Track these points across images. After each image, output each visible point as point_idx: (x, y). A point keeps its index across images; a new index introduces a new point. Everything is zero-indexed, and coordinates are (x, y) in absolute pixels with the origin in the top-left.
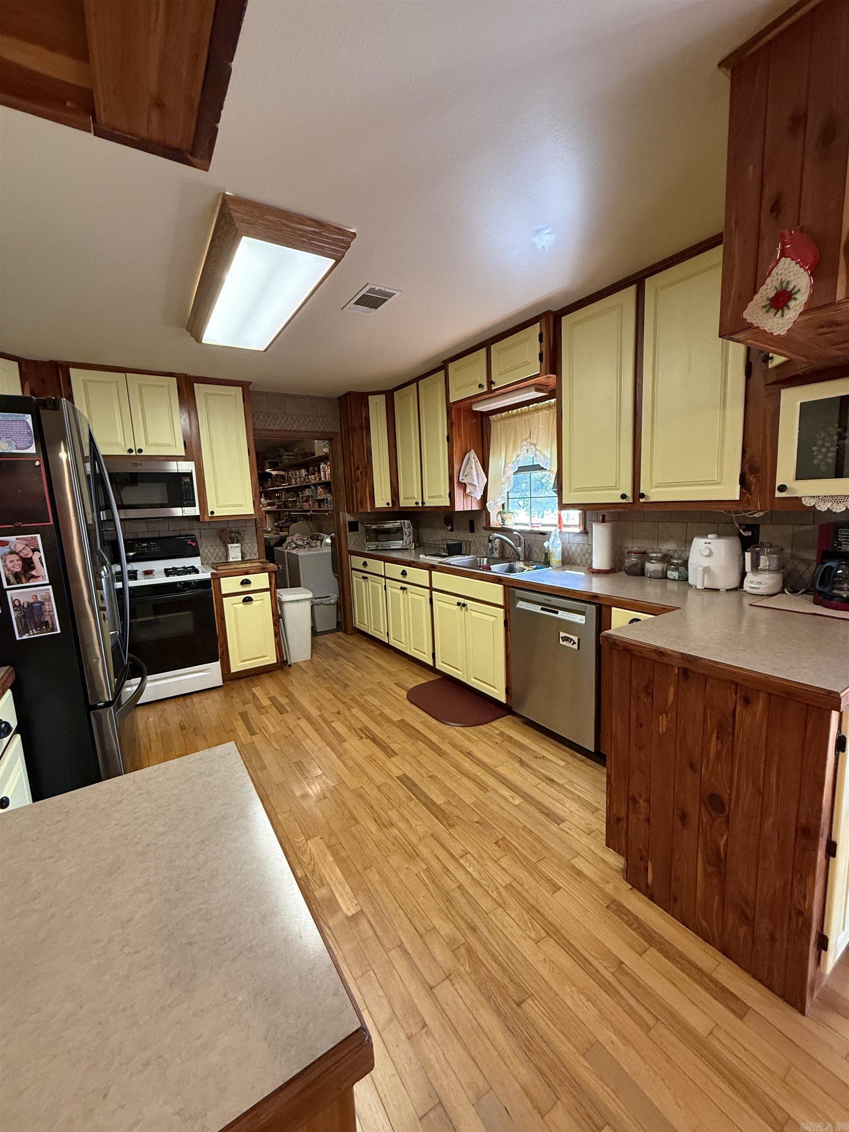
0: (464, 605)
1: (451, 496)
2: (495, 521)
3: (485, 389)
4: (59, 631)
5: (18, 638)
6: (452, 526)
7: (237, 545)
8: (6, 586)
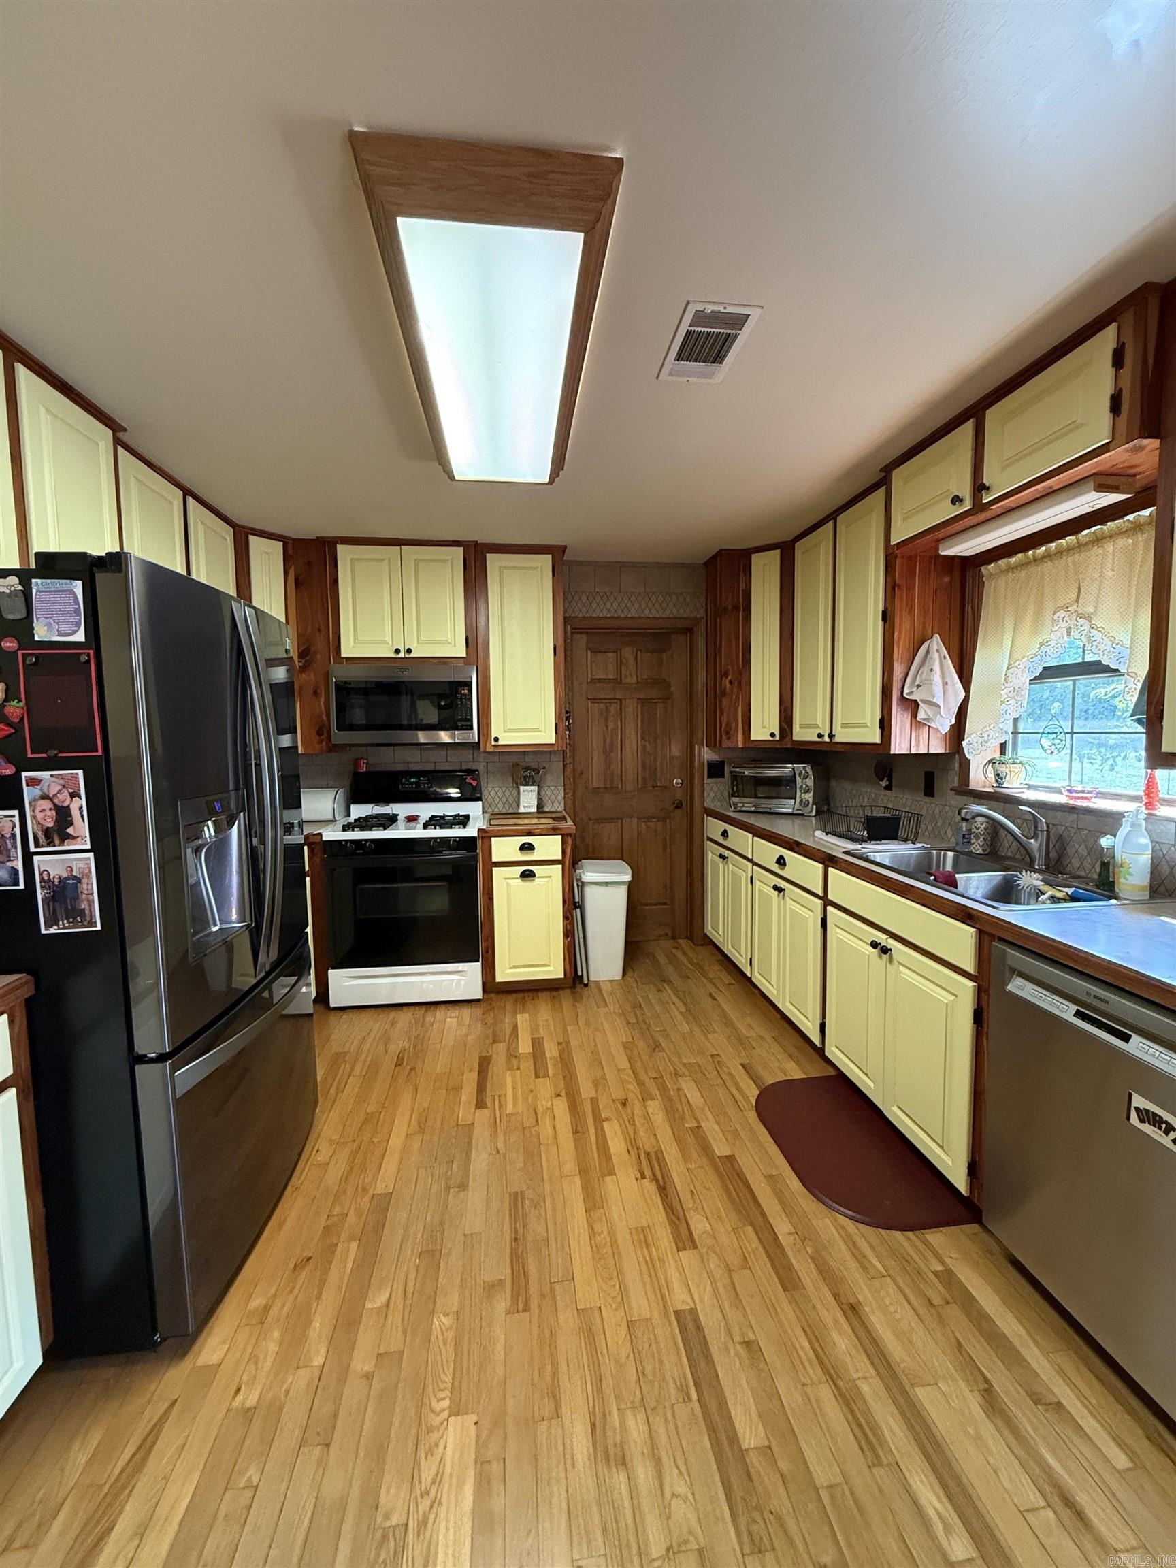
0: (885, 950)
1: (885, 725)
2: (979, 778)
3: (967, 506)
4: (99, 928)
5: (43, 931)
6: (890, 780)
7: (533, 788)
8: (33, 849)
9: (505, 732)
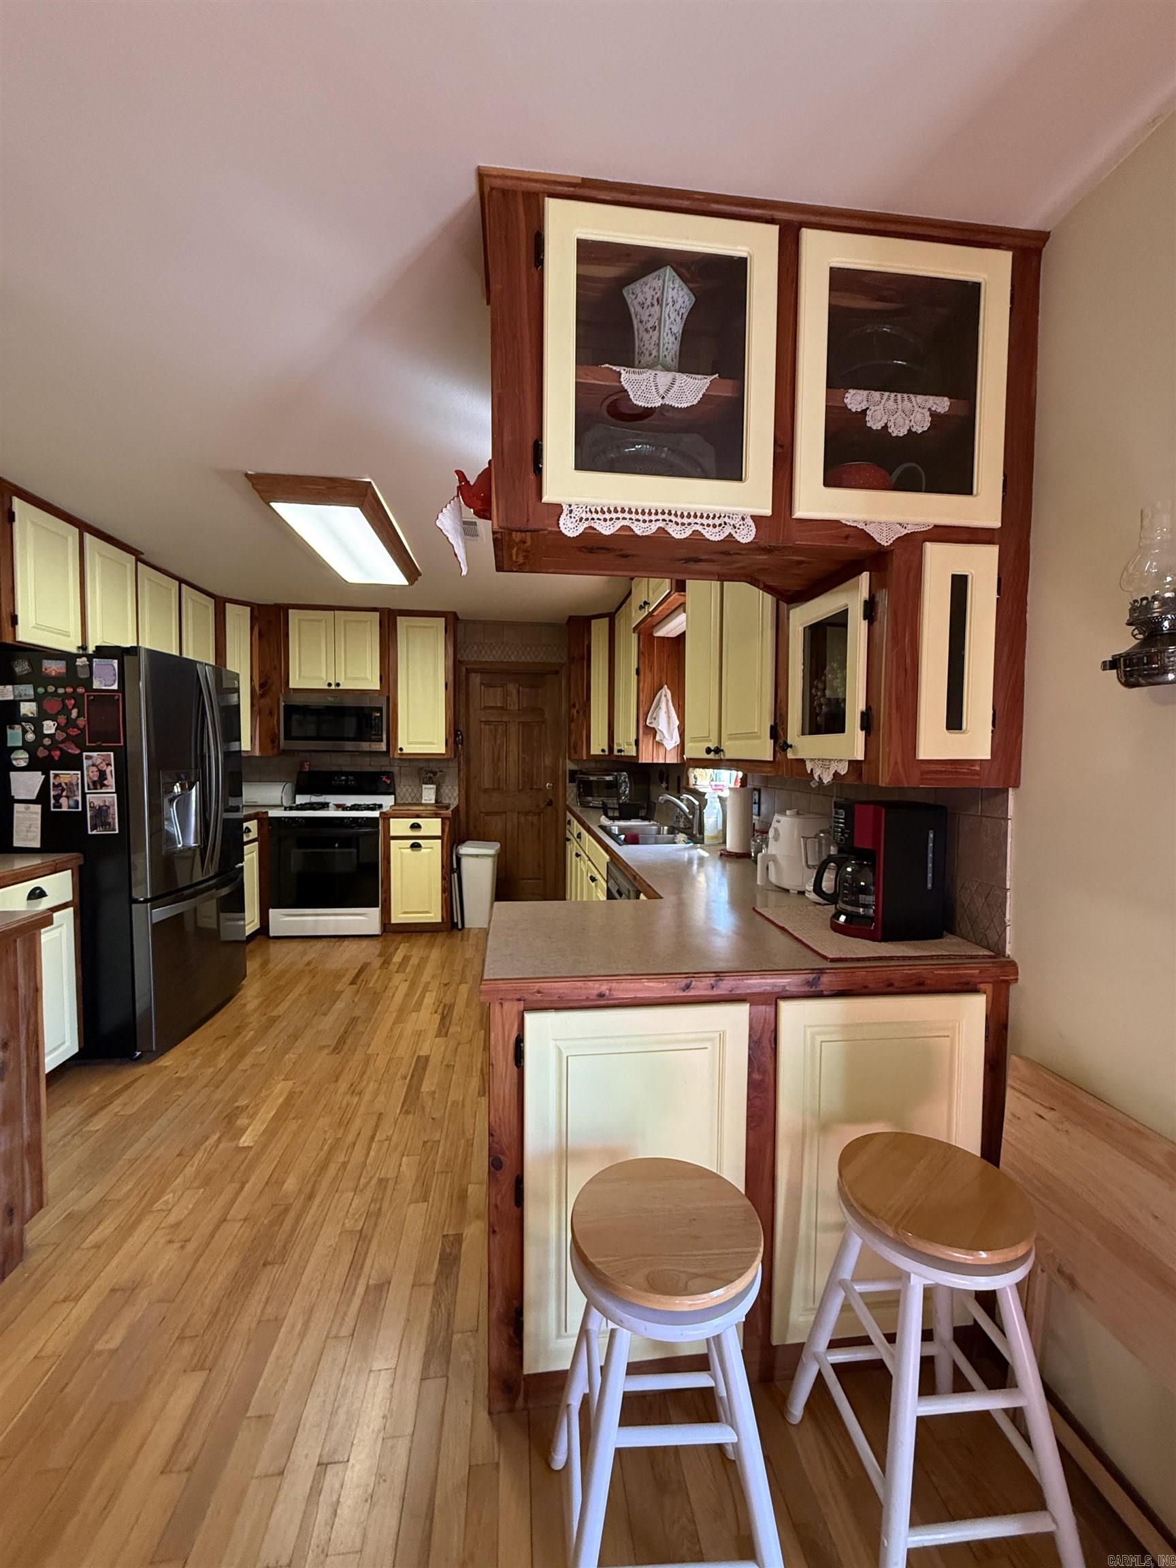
0: (595, 880)
1: (637, 743)
5: (90, 832)
6: (667, 783)
7: (432, 786)
8: (86, 791)
9: (408, 744)
